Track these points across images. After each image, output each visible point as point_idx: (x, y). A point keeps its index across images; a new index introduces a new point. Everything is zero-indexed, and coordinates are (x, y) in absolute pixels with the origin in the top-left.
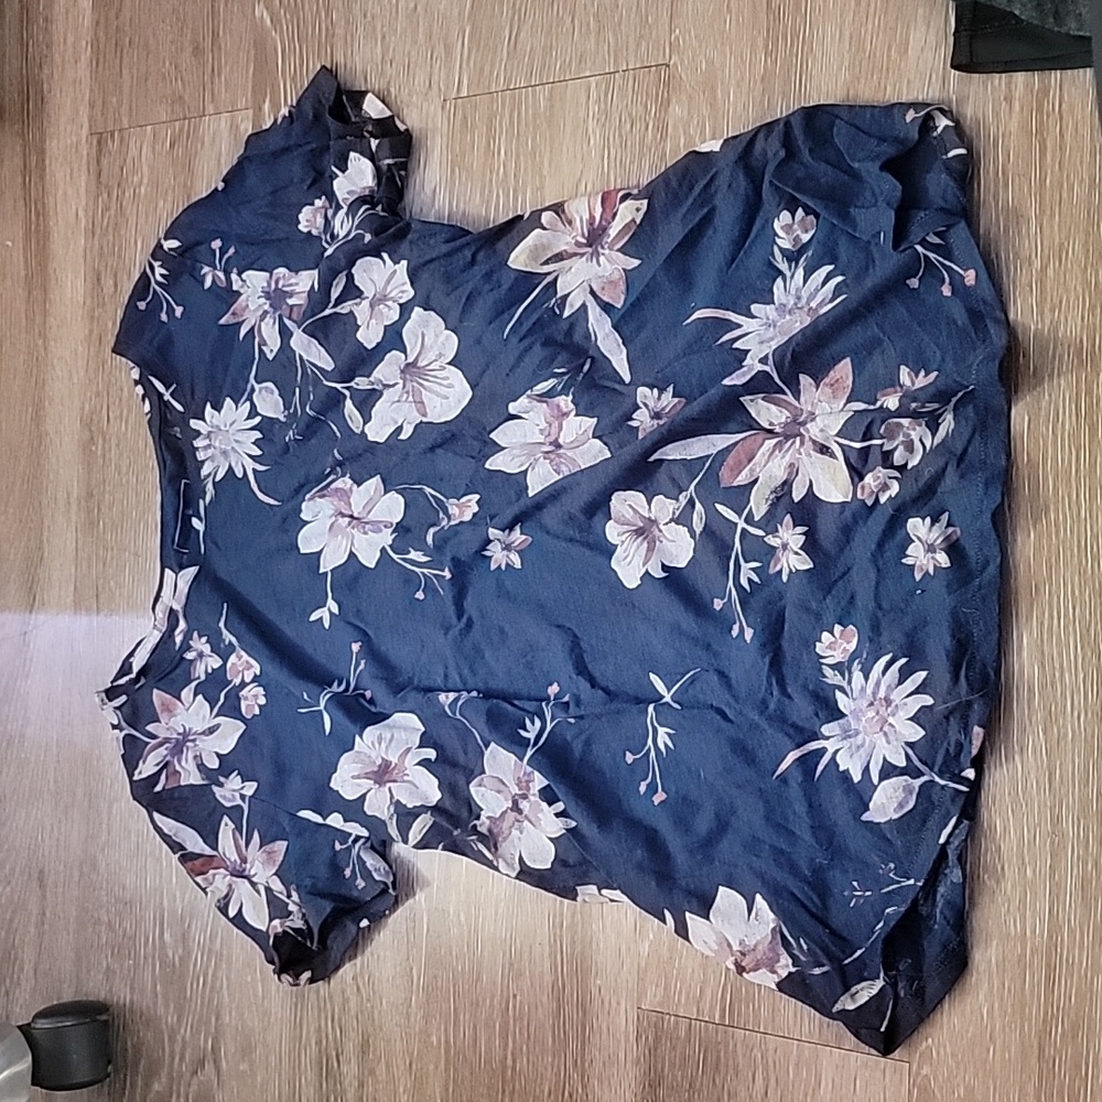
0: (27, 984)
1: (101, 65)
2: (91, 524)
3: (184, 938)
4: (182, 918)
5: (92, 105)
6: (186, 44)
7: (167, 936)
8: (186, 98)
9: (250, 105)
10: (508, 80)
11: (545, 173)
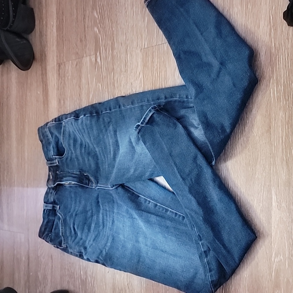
0: (49, 285)
1: (59, 46)
3: (86, 273)
4: (85, 268)
5: (57, 57)
6: (79, 39)
7: (82, 273)
8: (79, 53)
9: (94, 53)
10: (157, 43)
11: (167, 67)
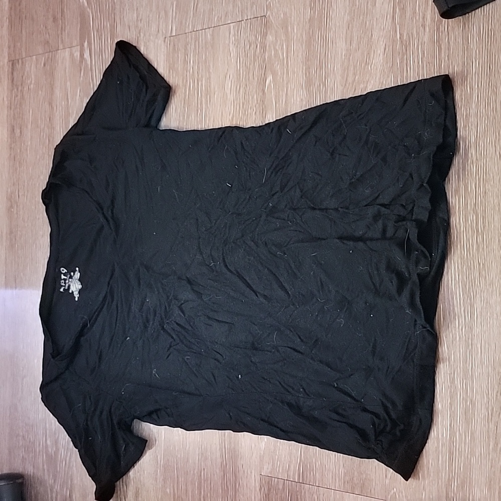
1: (13, 28)
2: (11, 246)
4: (55, 434)
5: (9, 47)
6: (50, 17)
7: (48, 442)
8: (50, 42)
9: (79, 43)
10: (193, 26)
11: (211, 71)
